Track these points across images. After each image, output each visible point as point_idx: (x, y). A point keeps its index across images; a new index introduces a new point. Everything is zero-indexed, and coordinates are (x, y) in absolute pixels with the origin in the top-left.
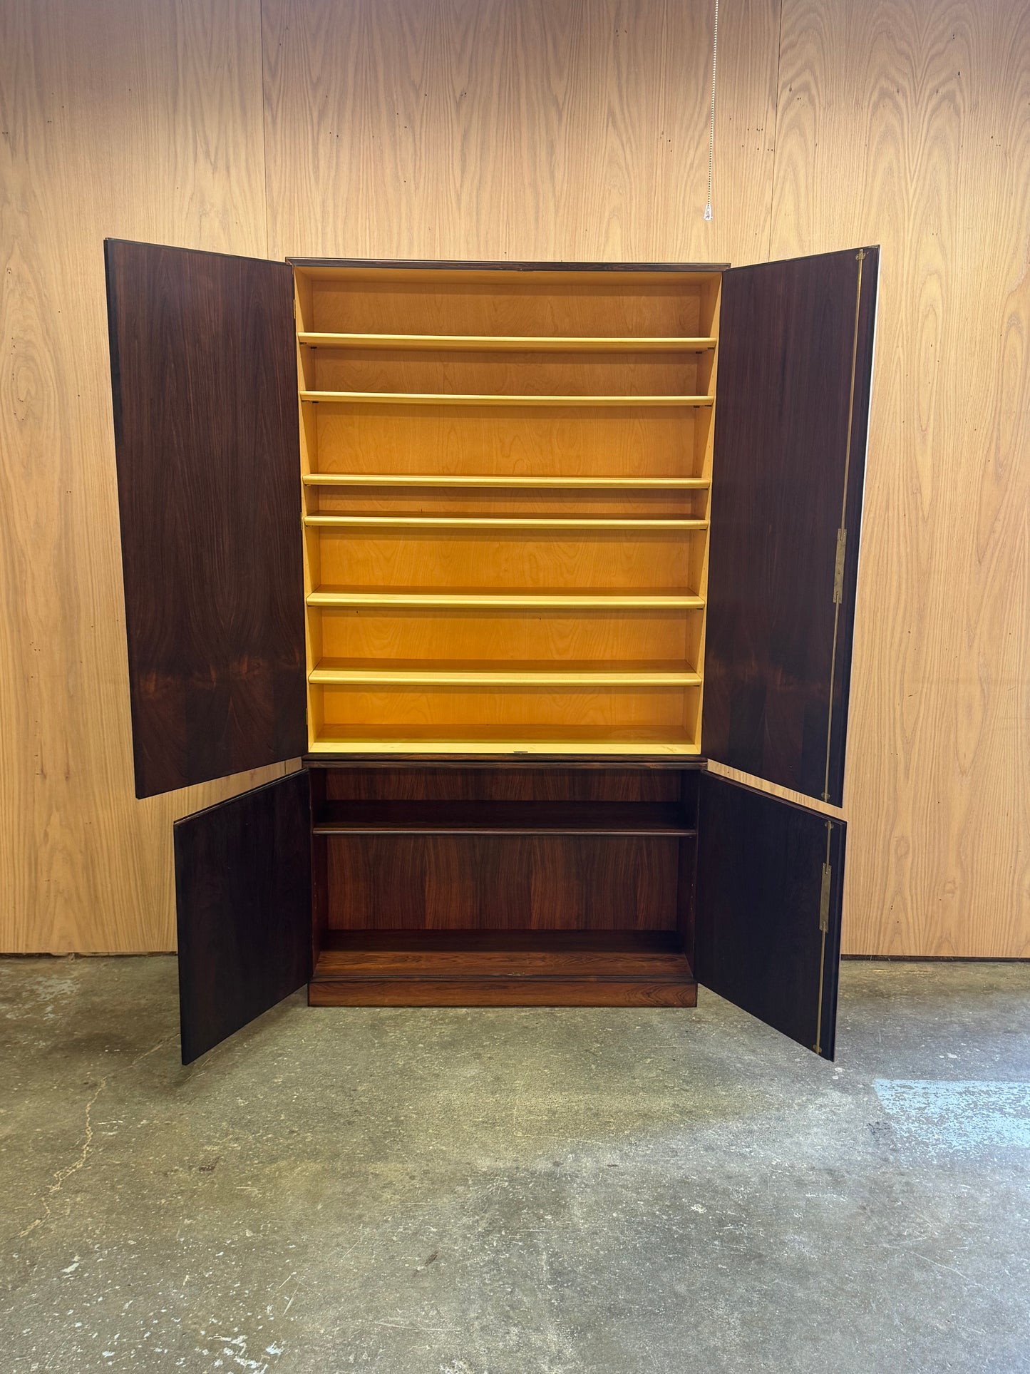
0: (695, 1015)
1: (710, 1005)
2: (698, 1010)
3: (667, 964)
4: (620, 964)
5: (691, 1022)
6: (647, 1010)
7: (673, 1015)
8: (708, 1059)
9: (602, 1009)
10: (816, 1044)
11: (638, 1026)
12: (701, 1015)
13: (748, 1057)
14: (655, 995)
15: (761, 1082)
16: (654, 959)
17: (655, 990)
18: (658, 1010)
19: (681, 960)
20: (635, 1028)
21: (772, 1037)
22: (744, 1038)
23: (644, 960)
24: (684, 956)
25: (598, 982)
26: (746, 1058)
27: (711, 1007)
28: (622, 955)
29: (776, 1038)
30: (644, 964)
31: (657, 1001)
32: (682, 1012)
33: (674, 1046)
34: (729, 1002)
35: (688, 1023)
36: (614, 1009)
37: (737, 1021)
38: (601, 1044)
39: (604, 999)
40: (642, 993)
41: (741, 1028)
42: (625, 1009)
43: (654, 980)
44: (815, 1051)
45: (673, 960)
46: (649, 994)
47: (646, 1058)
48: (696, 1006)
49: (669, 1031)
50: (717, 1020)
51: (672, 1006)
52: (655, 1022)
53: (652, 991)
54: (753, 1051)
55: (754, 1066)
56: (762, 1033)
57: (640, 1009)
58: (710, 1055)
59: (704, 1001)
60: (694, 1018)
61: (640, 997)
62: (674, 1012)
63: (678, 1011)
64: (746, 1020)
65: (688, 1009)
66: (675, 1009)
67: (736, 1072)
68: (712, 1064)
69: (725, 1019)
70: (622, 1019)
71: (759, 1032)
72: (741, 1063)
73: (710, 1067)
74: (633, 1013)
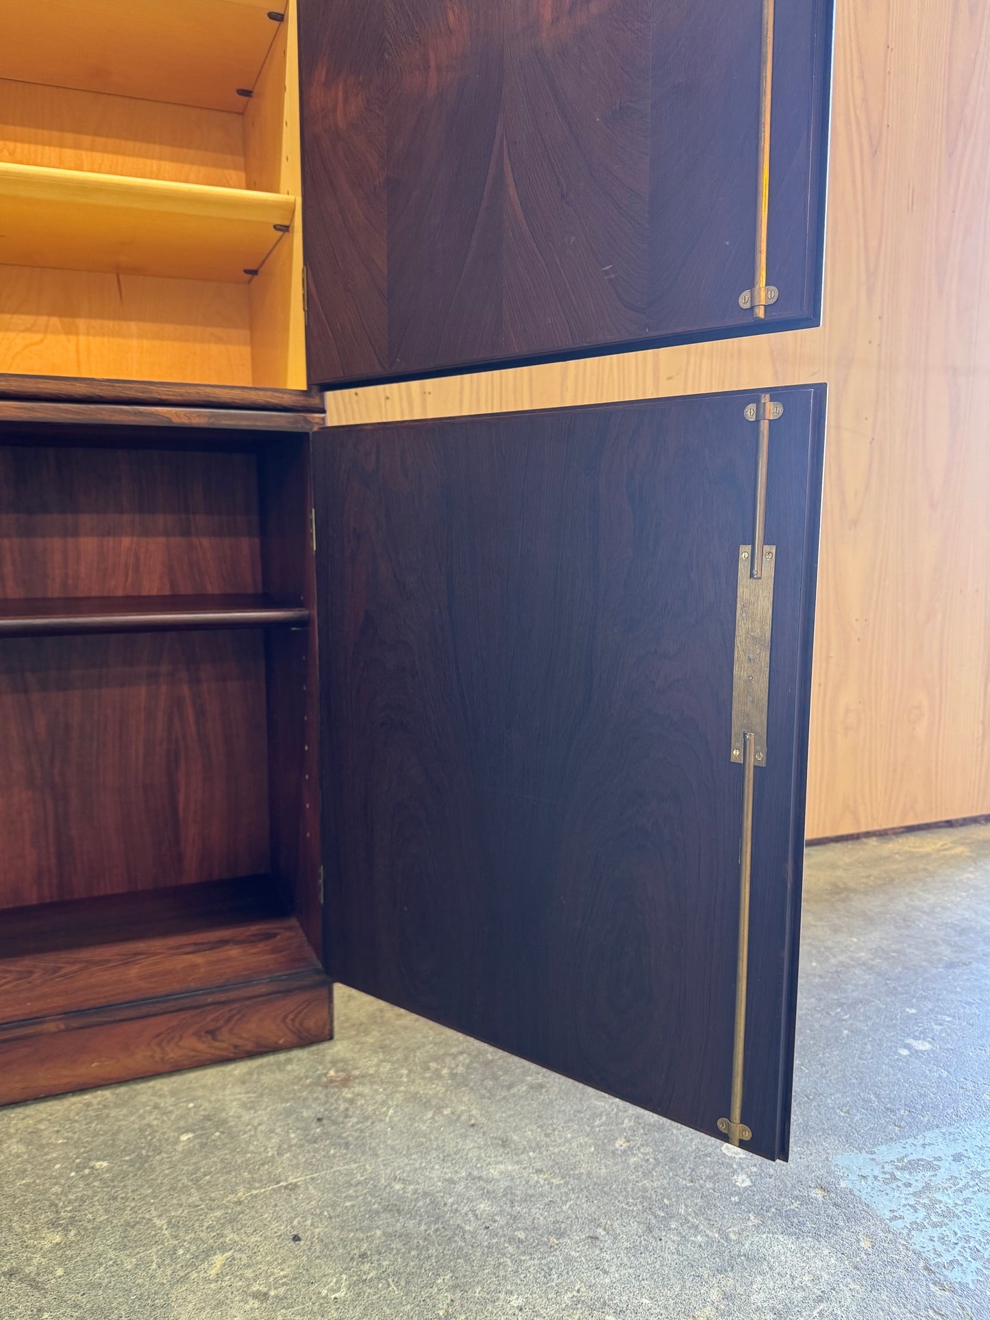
0: (334, 1063)
1: (362, 1028)
2: (338, 1048)
3: (254, 950)
4: (133, 971)
5: (326, 1086)
6: (210, 1075)
7: (278, 1076)
8: (394, 1208)
9: (87, 1097)
10: (728, 1115)
11: (187, 1131)
12: (345, 1061)
13: (500, 1169)
14: (231, 1031)
15: (568, 1260)
16: (224, 942)
17: (229, 1020)
18: (239, 1069)
19: (288, 934)
20: (177, 1141)
21: (531, 1087)
22: (466, 1104)
23: (198, 948)
24: (294, 922)
25: (68, 1030)
26: (494, 1172)
27: (367, 1032)
28: (141, 946)
29: (541, 1086)
30: (198, 959)
31: (236, 1047)
32: (300, 1061)
33: (291, 1180)
34: (402, 1011)
35: (320, 1093)
36: (122, 1090)
37: (436, 1058)
38: (66, 1230)
39: (94, 1068)
40: (194, 1034)
41: (453, 1076)
42: (151, 1083)
43: (222, 997)
44: (725, 1138)
45: (268, 936)
46: (213, 1033)
47: (208, 1253)
48: (331, 1038)
49: (272, 1131)
50: (389, 1066)
51: (275, 1049)
52: (233, 1109)
53: (221, 1022)
54: (505, 1143)
55: (527, 1198)
56: (506, 1079)
57: (192, 1076)
58: (398, 1186)
59: (347, 1020)
60: (332, 1073)
61: (192, 1044)
62: (280, 1067)
63: (289, 1061)
64: (454, 1050)
65: (314, 1048)
66: (282, 1057)
67: (483, 1237)
68: (411, 1224)
69: (406, 1058)
70: (142, 1117)
71: (495, 1078)
72: (488, 1195)
73: (406, 1237)
74: (173, 1093)
